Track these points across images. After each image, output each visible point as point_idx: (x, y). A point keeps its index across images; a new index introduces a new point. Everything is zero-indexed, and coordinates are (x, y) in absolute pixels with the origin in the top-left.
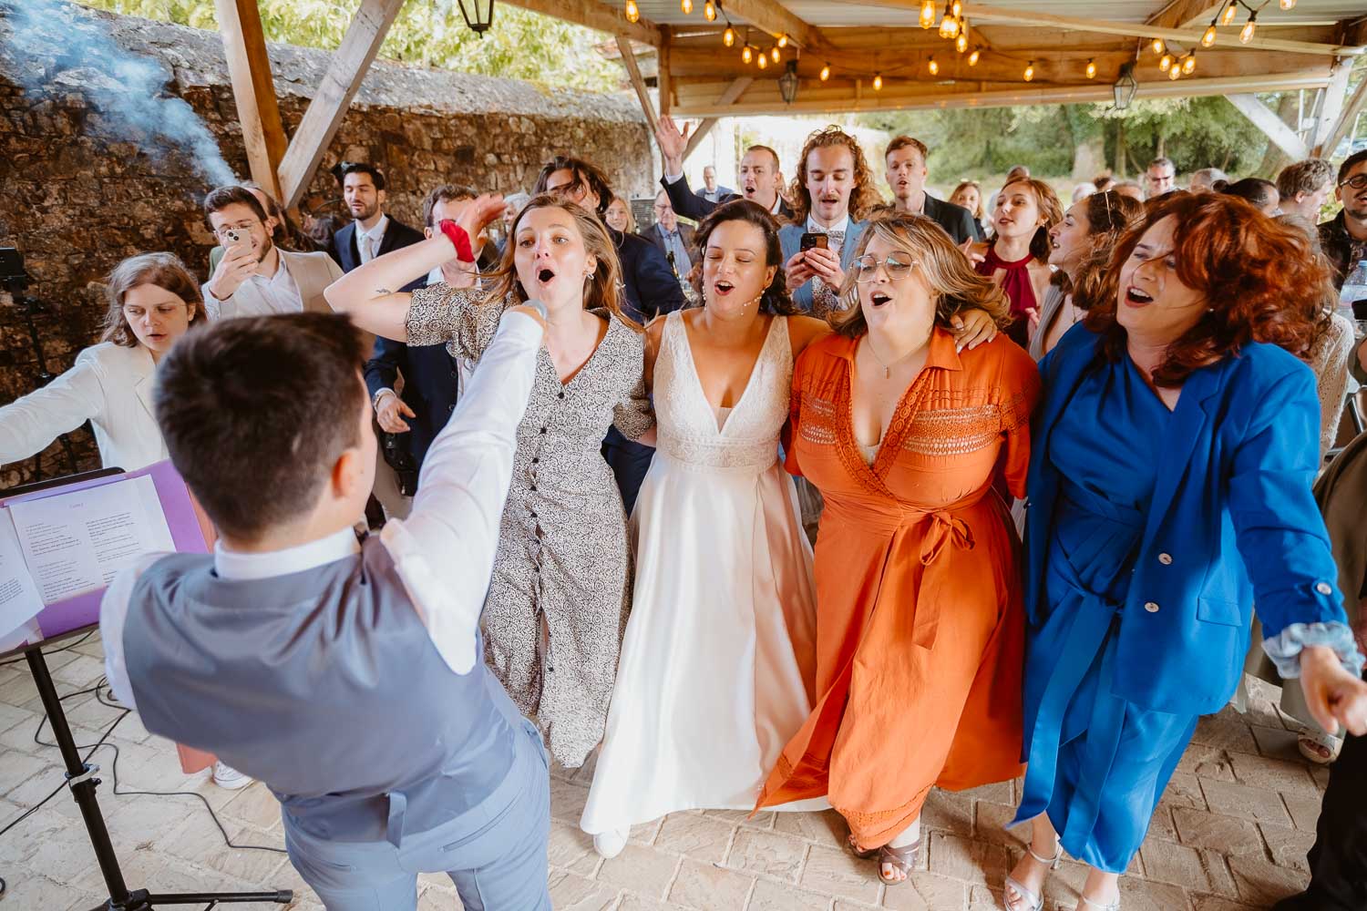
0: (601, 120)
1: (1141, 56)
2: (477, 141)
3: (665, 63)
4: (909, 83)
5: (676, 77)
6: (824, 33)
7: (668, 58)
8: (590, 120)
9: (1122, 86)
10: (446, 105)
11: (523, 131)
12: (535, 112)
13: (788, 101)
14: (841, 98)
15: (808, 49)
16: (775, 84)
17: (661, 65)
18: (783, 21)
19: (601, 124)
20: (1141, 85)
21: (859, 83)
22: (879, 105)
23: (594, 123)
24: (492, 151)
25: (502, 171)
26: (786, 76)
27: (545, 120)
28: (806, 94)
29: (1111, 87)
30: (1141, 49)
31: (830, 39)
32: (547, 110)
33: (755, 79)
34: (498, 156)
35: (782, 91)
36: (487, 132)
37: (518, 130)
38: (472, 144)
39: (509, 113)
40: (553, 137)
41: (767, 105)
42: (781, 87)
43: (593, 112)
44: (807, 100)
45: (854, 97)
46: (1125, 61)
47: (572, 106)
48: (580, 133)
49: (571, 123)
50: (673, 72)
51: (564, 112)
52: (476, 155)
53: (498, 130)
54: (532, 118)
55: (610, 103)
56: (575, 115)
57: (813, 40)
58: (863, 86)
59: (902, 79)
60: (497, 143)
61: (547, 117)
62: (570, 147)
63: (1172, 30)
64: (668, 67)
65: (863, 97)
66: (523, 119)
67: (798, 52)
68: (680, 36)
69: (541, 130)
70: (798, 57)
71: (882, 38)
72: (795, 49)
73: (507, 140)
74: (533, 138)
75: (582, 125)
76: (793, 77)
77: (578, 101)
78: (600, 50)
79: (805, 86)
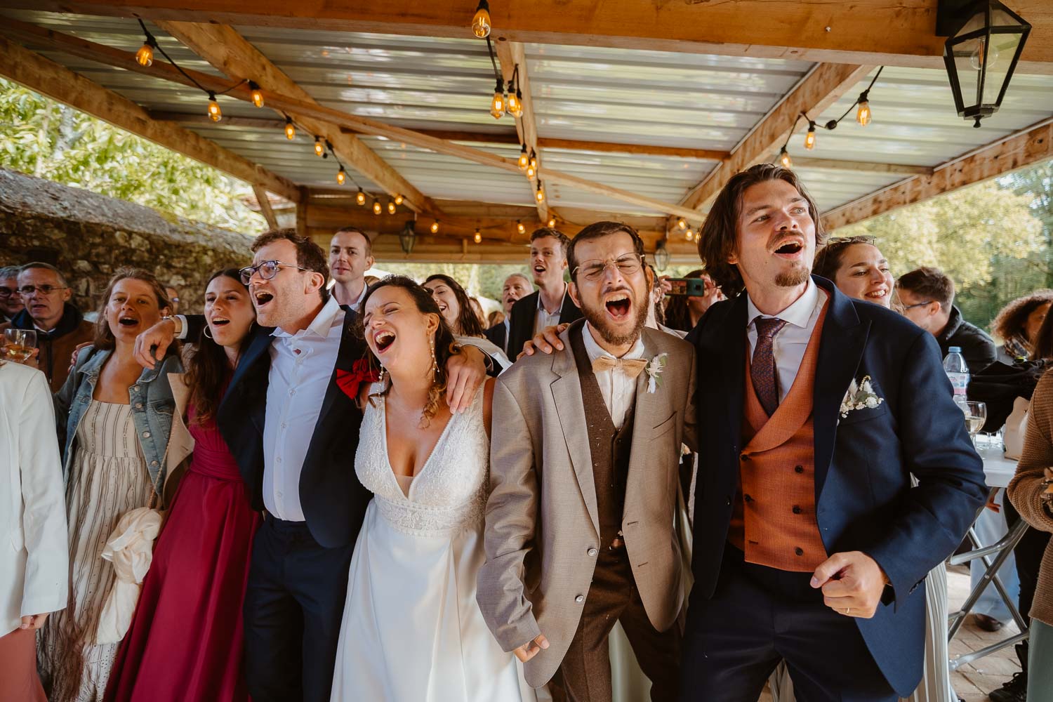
0: (234, 252)
1: (670, 236)
2: (65, 246)
3: (302, 215)
4: (505, 244)
5: (312, 228)
6: (437, 203)
7: (305, 212)
8: (220, 251)
9: (660, 254)
10: (25, 204)
11: (133, 246)
12: (152, 233)
13: (407, 251)
14: (451, 252)
15: (424, 213)
16: (396, 239)
17: (299, 217)
18: (398, 184)
19: (233, 255)
20: (673, 256)
21: (465, 242)
22: (481, 259)
23: (224, 254)
24: (86, 257)
25: (95, 280)
26: (405, 232)
27: (164, 241)
28: (423, 247)
29: (652, 256)
30: (669, 231)
31: (441, 208)
32: (168, 233)
33: (381, 233)
34: (95, 265)
35: (402, 244)
36: (82, 239)
37: (126, 244)
38: (57, 247)
39: (116, 227)
40: (172, 257)
41: (390, 254)
42: (401, 240)
43: (224, 244)
44: (424, 252)
45: (462, 252)
46: (659, 239)
47: (201, 236)
48: (207, 260)
49: (197, 249)
50: (310, 223)
51: (190, 239)
52: (61, 258)
53: (98, 240)
54: (147, 237)
55: (244, 241)
56: (204, 243)
57: (428, 207)
58: (469, 244)
59: (498, 241)
60: (94, 251)
61: (166, 239)
62: (193, 270)
63: (691, 210)
64: (305, 219)
65: (469, 252)
66: (134, 235)
67: (416, 215)
68: (316, 196)
69: (158, 250)
70: (416, 219)
71: (483, 210)
72: (412, 212)
73: (110, 251)
74: (146, 255)
75: (210, 253)
76: (411, 233)
77: (209, 234)
78: (246, 203)
79: (421, 242)
